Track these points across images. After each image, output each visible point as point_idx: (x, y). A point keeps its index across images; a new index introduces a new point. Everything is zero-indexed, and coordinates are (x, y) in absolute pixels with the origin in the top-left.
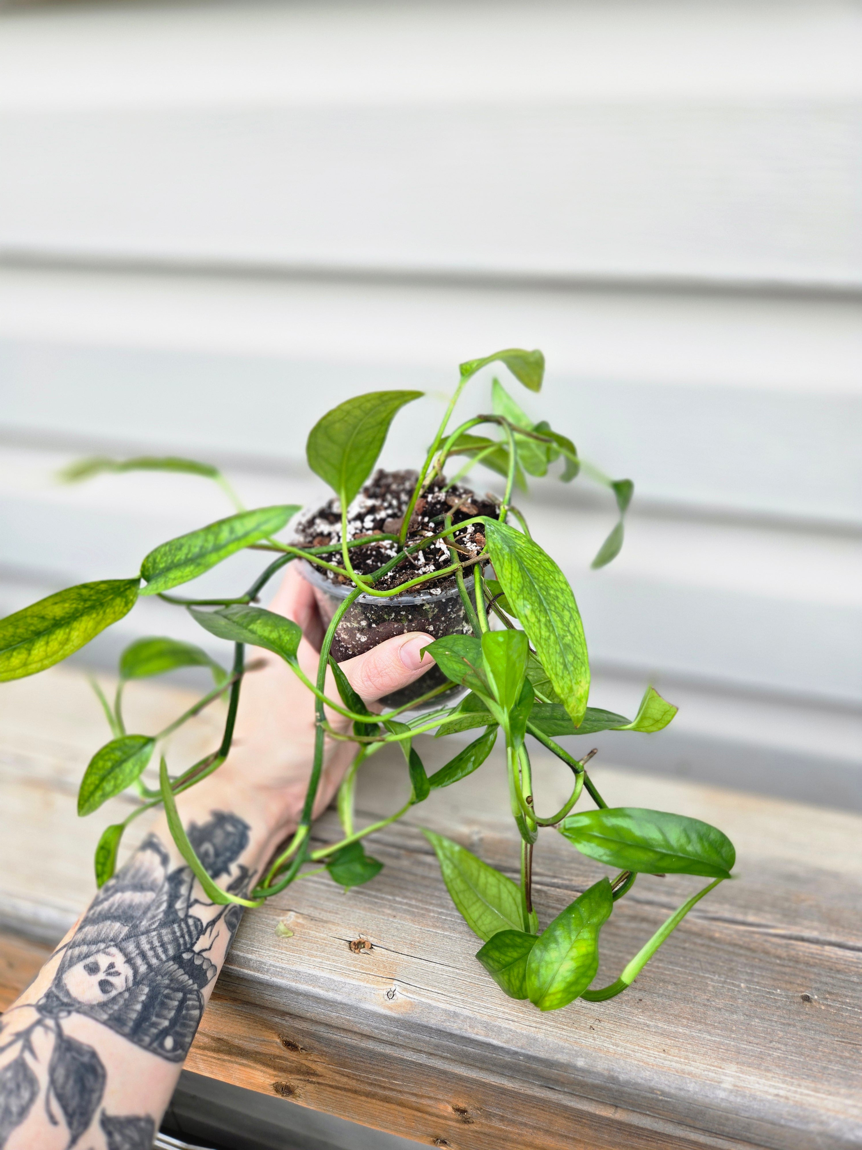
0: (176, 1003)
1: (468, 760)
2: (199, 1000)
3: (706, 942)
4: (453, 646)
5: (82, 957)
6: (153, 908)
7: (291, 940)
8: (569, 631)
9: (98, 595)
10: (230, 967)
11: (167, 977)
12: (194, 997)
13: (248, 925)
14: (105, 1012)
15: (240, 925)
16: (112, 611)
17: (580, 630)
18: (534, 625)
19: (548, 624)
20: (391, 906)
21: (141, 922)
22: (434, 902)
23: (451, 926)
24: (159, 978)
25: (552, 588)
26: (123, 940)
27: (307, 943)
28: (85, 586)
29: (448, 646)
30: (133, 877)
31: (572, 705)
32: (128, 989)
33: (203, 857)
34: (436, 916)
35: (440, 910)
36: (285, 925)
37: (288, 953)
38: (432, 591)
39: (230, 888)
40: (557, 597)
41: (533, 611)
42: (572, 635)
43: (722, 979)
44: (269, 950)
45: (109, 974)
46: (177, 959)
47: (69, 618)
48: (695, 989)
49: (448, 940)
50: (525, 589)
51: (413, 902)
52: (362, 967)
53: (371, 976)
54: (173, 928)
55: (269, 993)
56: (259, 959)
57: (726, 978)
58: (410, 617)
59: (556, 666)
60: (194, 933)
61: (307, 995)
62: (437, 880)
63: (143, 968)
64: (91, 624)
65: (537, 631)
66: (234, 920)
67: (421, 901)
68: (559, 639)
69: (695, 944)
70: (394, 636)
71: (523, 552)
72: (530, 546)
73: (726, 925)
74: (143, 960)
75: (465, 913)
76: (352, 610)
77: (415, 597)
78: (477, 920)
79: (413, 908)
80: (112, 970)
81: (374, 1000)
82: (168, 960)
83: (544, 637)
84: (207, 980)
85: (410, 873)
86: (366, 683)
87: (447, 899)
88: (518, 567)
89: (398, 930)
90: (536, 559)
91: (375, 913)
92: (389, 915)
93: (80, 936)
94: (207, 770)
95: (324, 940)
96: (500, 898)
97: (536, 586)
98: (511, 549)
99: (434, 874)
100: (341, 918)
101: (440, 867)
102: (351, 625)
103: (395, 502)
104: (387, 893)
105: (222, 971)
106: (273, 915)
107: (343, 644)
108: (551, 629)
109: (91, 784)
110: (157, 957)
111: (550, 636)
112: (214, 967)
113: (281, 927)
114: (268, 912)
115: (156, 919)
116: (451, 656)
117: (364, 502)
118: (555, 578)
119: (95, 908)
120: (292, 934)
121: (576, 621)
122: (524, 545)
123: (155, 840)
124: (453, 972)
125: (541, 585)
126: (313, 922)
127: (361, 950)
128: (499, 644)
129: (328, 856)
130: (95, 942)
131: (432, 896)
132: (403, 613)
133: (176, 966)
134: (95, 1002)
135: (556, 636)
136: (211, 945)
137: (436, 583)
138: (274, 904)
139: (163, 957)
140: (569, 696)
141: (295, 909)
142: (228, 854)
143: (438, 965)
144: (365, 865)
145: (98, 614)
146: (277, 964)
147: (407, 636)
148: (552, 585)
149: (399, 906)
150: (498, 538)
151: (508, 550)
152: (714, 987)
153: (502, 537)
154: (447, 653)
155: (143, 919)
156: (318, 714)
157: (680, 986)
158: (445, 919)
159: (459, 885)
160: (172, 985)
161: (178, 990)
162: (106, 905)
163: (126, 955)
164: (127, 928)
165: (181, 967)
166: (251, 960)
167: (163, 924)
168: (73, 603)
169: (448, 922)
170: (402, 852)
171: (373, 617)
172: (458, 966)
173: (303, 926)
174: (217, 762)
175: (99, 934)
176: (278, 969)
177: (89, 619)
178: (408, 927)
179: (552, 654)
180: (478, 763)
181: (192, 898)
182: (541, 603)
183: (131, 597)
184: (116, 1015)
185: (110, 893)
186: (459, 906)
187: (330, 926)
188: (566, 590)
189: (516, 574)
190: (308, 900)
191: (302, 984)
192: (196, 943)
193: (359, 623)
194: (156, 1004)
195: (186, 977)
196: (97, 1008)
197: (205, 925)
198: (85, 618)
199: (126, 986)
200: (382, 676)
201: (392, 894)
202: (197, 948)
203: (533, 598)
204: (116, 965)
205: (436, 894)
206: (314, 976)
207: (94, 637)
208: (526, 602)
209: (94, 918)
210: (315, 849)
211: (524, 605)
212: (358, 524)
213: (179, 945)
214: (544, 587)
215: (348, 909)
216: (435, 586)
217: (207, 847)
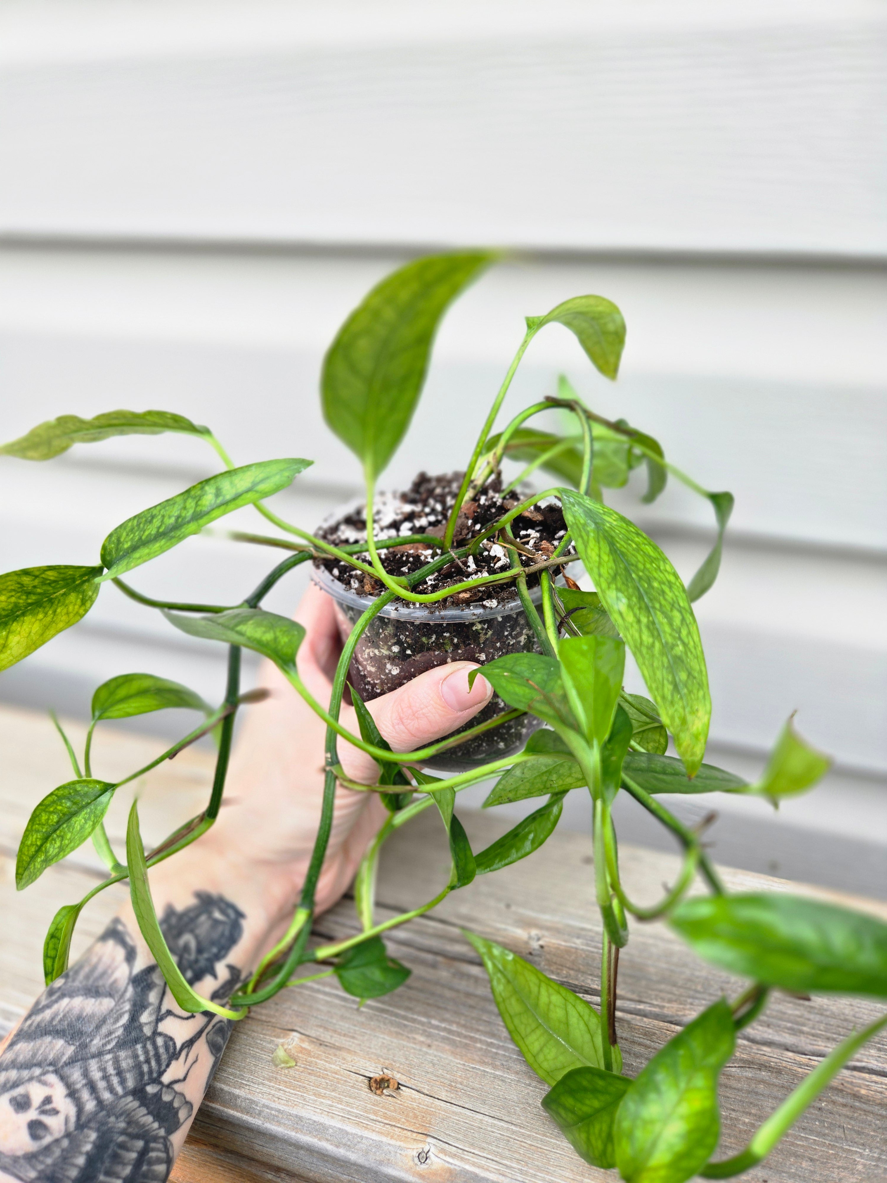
0: (134, 1155)
1: (526, 837)
2: (167, 1150)
3: (850, 1101)
4: (513, 666)
5: (8, 1086)
6: (110, 1021)
7: (292, 1072)
8: (680, 638)
9: (45, 588)
10: (211, 1104)
11: (122, 1118)
12: (160, 1146)
13: (238, 1047)
14: (33, 1167)
15: (227, 1048)
16: (65, 611)
17: (696, 638)
18: (632, 626)
19: (651, 627)
20: (425, 1031)
21: (92, 1040)
22: (481, 1028)
23: (505, 1063)
24: (112, 1119)
25: (655, 579)
26: (67, 1064)
27: (313, 1077)
28: (26, 572)
29: (507, 666)
30: (87, 977)
31: (685, 744)
32: (68, 1135)
33: (181, 953)
34: (484, 1047)
35: (489, 1040)
36: (285, 1050)
37: (288, 1090)
38: (484, 603)
39: (215, 996)
40: (663, 592)
41: (630, 607)
42: (685, 645)
43: (876, 1155)
44: (263, 1084)
45: (43, 1112)
46: (138, 1093)
47: (7, 616)
48: (839, 1168)
49: (500, 1083)
50: (618, 578)
51: (454, 1028)
52: (385, 1116)
53: (396, 1129)
54: (136, 1050)
55: (260, 1143)
56: (249, 1096)
57: (881, 1154)
58: (456, 640)
59: (663, 685)
60: (164, 1057)
61: (310, 1150)
62: (485, 999)
63: (90, 1105)
64: (36, 628)
65: (637, 635)
66: (219, 1040)
67: (464, 1026)
68: (667, 648)
69: (834, 1102)
70: (434, 666)
71: (614, 531)
72: (624, 525)
73: (874, 1078)
74: (91, 1094)
75: (521, 1043)
76: (381, 631)
77: (463, 610)
78: (538, 1054)
79: (453, 1035)
80: (48, 1107)
81: (400, 1164)
82: (125, 1095)
83: (646, 643)
84: (178, 1122)
85: (451, 989)
86: (397, 727)
87: (498, 1025)
88: (608, 549)
89: (434, 1065)
90: (632, 541)
91: (403, 1040)
92: (422, 1043)
93: (9, 1056)
94: (190, 836)
95: (336, 1073)
96: (567, 1024)
97: (634, 576)
98: (599, 526)
99: (481, 991)
100: (360, 1045)
101: (490, 981)
102: (380, 652)
103: (439, 507)
104: (419, 1013)
105: (200, 1110)
106: (270, 1036)
107: (369, 679)
108: (656, 633)
109: (32, 845)
110: (111, 1089)
111: (653, 643)
112: (189, 1105)
113: (281, 1053)
114: (264, 1032)
115: (113, 1036)
116: (512, 677)
117: (400, 508)
118: (659, 567)
119: (33, 1018)
120: (294, 1064)
121: (690, 626)
122: (615, 523)
123: (120, 928)
124: (508, 1129)
125: (641, 574)
126: (322, 1048)
127: (385, 1091)
128: (583, 654)
129: (337, 955)
130: (28, 1065)
131: (479, 1020)
132: (447, 635)
133: (136, 1104)
134: (20, 1153)
135: (662, 644)
136: (187, 1074)
137: (490, 592)
138: (273, 1020)
139: (120, 1090)
140: (681, 730)
141: (299, 1029)
142: (215, 950)
143: (486, 1118)
144: (386, 970)
145: (46, 614)
146: (273, 1105)
147: (450, 667)
148: (655, 575)
149: (436, 1032)
150: (580, 511)
151: (593, 526)
152: (865, 1165)
153: (584, 511)
154: (505, 674)
155: (95, 1036)
156: (329, 755)
157: (818, 1163)
158: (496, 1053)
159: (514, 1006)
160: (130, 1130)
161: (137, 1137)
162: (47, 1014)
163: (68, 1085)
164: (73, 1048)
165: (143, 1104)
166: (238, 1097)
167: (122, 1044)
168: (12, 596)
169: (500, 1057)
170: (440, 959)
171: (408, 640)
172: (514, 1120)
173: (309, 1053)
174: (203, 826)
175: (34, 1055)
176: (273, 1112)
177: (33, 620)
178: (447, 1062)
179: (658, 668)
180: (538, 843)
181: (164, 1010)
182: (640, 598)
183: (90, 593)
184: (48, 1172)
185: (54, 998)
186: (514, 1036)
187: (344, 1054)
188: (675, 584)
189: (605, 558)
190: (316, 1017)
191: (305, 1134)
192: (165, 1071)
193: (389, 649)
194: (106, 1156)
195: (150, 1119)
196: (22, 1161)
197: (178, 1046)
198: (28, 619)
199: (66, 1130)
200: (417, 718)
201: (426, 1015)
202: (166, 1078)
203: (631, 590)
204: (54, 1099)
205: (485, 1017)
206: (321, 1124)
207: (40, 646)
208: (620, 595)
209: (30, 1031)
210: (319, 945)
211: (618, 598)
212: (393, 532)
213: (141, 1074)
214: (644, 578)
215: (368, 1032)
216: (490, 597)
217: (188, 938)
